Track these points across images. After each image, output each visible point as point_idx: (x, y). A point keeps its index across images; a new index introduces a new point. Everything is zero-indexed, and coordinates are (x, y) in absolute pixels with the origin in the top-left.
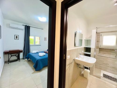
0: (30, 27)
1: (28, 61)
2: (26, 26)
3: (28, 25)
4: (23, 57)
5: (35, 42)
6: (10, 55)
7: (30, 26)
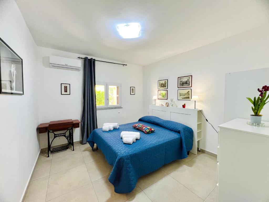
0: (96, 62)
1: (93, 150)
2: (86, 59)
3: (89, 57)
4: (81, 140)
5: (107, 100)
6: (52, 135)
7: (94, 60)
